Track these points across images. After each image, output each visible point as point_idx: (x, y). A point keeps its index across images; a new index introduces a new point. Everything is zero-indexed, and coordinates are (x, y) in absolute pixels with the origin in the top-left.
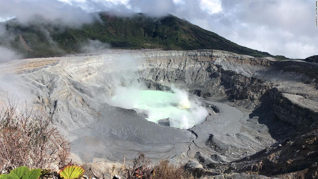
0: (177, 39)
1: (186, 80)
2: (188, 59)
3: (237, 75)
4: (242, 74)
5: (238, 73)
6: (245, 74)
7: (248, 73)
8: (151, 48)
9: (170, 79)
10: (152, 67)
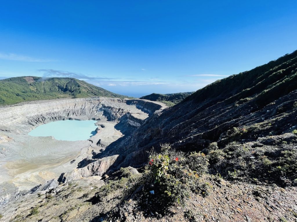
0: (80, 92)
1: (87, 114)
2: (86, 102)
3: (112, 108)
4: (114, 107)
5: (113, 107)
6: (116, 107)
7: (117, 106)
8: (63, 98)
9: (77, 114)
10: (64, 109)
